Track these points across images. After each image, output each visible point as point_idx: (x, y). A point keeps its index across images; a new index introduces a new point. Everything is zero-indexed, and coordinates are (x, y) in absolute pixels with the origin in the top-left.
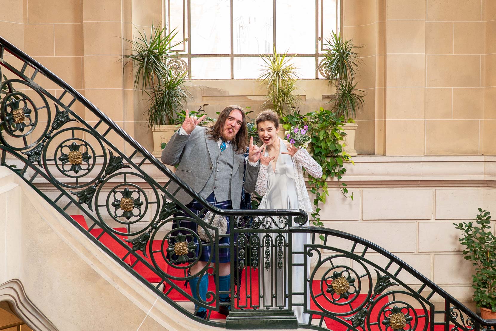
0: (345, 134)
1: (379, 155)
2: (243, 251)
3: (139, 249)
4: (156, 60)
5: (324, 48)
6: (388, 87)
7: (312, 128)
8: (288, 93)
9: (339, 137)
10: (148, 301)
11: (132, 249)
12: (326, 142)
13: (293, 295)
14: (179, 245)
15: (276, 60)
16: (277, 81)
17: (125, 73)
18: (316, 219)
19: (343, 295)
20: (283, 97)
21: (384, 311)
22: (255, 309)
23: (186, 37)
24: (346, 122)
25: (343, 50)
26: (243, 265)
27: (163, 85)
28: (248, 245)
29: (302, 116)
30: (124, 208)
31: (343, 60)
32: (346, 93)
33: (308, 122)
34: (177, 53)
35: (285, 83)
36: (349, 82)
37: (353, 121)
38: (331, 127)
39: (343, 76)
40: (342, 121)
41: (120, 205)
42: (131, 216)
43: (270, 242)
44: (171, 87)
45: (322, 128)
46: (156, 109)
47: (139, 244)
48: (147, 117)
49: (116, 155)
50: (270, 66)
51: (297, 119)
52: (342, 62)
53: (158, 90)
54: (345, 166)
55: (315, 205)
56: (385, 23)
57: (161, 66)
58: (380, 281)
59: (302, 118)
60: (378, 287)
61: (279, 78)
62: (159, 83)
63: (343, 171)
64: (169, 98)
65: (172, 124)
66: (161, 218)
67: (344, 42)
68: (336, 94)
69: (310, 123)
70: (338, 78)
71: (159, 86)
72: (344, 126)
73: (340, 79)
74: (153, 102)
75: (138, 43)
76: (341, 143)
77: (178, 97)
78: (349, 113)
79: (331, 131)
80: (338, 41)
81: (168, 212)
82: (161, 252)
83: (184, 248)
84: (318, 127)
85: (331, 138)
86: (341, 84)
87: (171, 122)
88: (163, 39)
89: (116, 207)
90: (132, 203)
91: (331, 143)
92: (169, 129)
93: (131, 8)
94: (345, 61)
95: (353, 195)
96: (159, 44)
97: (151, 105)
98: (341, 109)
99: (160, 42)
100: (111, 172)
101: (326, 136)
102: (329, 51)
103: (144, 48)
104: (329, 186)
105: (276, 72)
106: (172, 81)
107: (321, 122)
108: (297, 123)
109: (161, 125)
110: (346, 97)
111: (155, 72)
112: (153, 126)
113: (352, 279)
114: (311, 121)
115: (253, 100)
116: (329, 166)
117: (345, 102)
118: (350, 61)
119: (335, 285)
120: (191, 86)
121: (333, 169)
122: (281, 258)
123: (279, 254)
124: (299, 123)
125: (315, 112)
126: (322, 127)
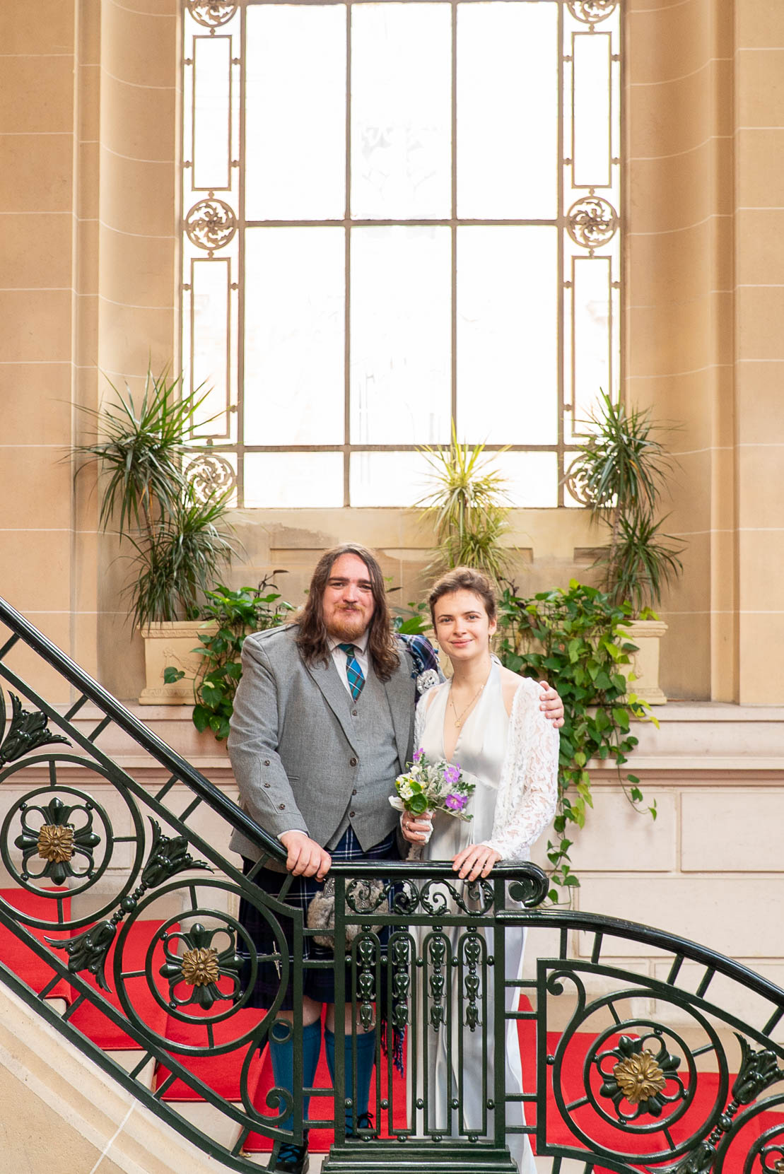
0: (636, 647)
1: (723, 702)
2: (371, 976)
3: (86, 966)
4: (157, 460)
5: (577, 431)
6: (743, 529)
7: (550, 633)
8: (488, 544)
9: (620, 654)
10: (106, 1116)
11: (66, 967)
12: (585, 667)
13: (506, 1103)
14: (194, 958)
15: (457, 459)
16: (459, 513)
17: (77, 491)
18: (559, 868)
19: (645, 1105)
20: (475, 553)
21: (762, 1153)
22: (401, 1141)
23: (234, 402)
24: (636, 618)
25: (628, 435)
26: (368, 1015)
27: (173, 521)
28: (385, 959)
29: (523, 602)
30: (49, 854)
31: (627, 460)
32: (635, 545)
33: (538, 616)
34: (210, 442)
35: (479, 517)
36: (643, 517)
37: (654, 614)
38: (599, 629)
39: (628, 501)
40: (625, 616)
41: (38, 844)
42: (67, 876)
43: (444, 951)
44: (193, 526)
45: (575, 633)
46: (153, 581)
47: (85, 952)
48: (130, 600)
49: (29, 707)
50: (442, 476)
51: (512, 608)
52: (626, 464)
53: (160, 534)
54: (635, 730)
55: (558, 831)
56: (734, 367)
57: (169, 475)
58: (750, 1066)
59: (522, 606)
60: (745, 1082)
61: (466, 504)
62: (163, 516)
63: (630, 744)
64: (186, 553)
65: (193, 620)
66: (147, 881)
67: (629, 415)
68: (610, 545)
69: (545, 618)
70: (614, 505)
71: (163, 523)
72: (633, 626)
73: (621, 507)
74: (145, 563)
75: (111, 416)
76: (624, 670)
77: (209, 550)
78: (643, 594)
79: (597, 640)
80: (616, 414)
81: (165, 867)
82: (145, 977)
83: (209, 965)
84: (565, 630)
85: (597, 657)
86: (623, 520)
87: (192, 613)
88: (175, 405)
89: (25, 850)
90: (69, 839)
91: (600, 672)
92: (184, 633)
93: (96, 330)
94: (632, 462)
95: (655, 806)
96: (163, 419)
97: (141, 570)
98: (624, 584)
99: (166, 414)
100: (14, 754)
101: (585, 653)
102: (594, 438)
103: (128, 429)
104: (593, 782)
105: (456, 489)
106: (195, 510)
107: (574, 615)
108: (512, 618)
109: (165, 621)
110: (636, 553)
111: (153, 489)
112: (146, 623)
113: (671, 1058)
114: (547, 613)
115: (399, 561)
116: (594, 729)
117: (633, 565)
118: (645, 462)
119: (623, 1076)
120: (244, 525)
121: (603, 737)
122: (474, 996)
123: (470, 986)
124: (515, 619)
125: (558, 592)
126: (575, 629)
